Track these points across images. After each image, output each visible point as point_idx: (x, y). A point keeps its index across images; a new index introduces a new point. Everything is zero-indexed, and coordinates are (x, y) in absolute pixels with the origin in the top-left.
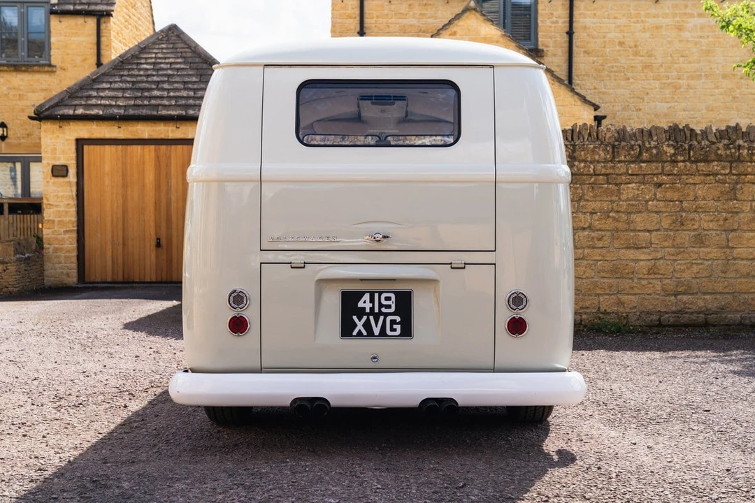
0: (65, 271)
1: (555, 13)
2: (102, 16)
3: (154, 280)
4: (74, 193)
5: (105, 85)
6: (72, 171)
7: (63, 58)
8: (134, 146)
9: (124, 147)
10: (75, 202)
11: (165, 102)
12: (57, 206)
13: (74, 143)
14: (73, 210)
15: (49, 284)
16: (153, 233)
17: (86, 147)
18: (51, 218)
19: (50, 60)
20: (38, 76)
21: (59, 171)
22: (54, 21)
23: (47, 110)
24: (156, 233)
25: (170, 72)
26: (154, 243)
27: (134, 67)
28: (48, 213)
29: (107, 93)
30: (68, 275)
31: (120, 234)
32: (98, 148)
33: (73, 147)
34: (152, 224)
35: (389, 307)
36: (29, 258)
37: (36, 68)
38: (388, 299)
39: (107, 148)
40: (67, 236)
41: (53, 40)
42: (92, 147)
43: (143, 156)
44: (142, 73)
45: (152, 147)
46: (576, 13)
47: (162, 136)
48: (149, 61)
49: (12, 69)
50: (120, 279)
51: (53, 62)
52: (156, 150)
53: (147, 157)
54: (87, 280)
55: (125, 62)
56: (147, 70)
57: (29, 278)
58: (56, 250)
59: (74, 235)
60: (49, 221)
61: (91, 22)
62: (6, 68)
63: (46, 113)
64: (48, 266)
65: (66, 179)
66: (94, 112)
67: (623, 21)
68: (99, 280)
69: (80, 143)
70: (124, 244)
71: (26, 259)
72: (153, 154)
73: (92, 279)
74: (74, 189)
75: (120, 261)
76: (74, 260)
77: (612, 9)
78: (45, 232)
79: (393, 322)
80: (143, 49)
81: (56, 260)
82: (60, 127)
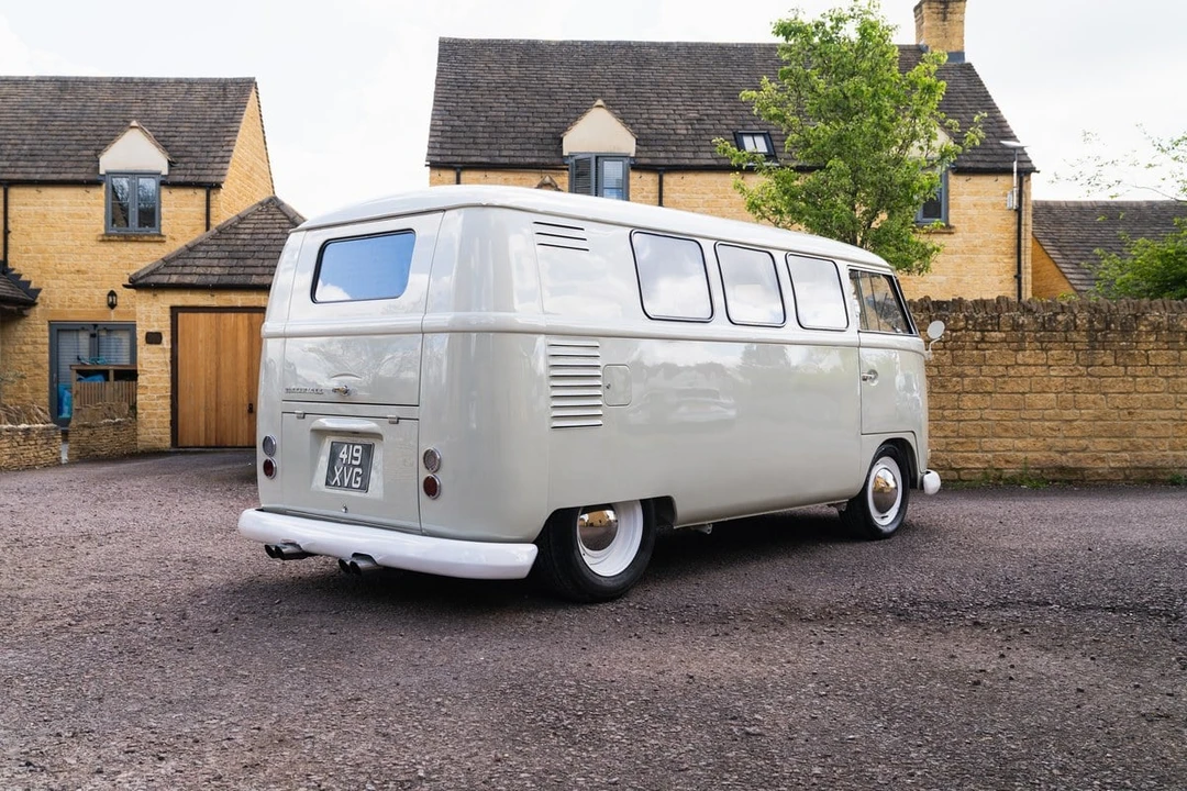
0: (158, 436)
1: (646, 188)
2: (212, 187)
3: (246, 444)
4: (168, 359)
5: (200, 255)
6: (166, 339)
7: (172, 228)
8: (228, 315)
9: (218, 314)
10: (169, 368)
11: (260, 270)
12: (150, 372)
13: (168, 310)
14: (167, 376)
15: (142, 448)
16: (245, 399)
17: (180, 315)
18: (145, 384)
19: (160, 231)
20: (147, 246)
21: (153, 338)
22: (165, 193)
23: (142, 278)
24: (249, 399)
25: (267, 242)
26: (246, 409)
27: (233, 236)
28: (142, 380)
29: (202, 262)
30: (160, 439)
31: (213, 399)
32: (192, 315)
33: (167, 316)
34: (245, 391)
35: (356, 459)
36: (119, 423)
37: (146, 238)
38: (357, 451)
39: (201, 315)
40: (160, 401)
41: (163, 210)
42: (186, 314)
43: (236, 323)
44: (239, 242)
45: (246, 315)
46: (665, 188)
47: (256, 304)
48: (247, 231)
49: (122, 238)
50: (213, 443)
51: (163, 231)
52: (249, 319)
53: (240, 324)
54: (180, 445)
55: (221, 230)
56: (244, 239)
57: (119, 442)
58: (149, 415)
59: (169, 401)
60: (142, 387)
61: (201, 194)
62: (116, 238)
63: (141, 281)
64: (141, 430)
65: (160, 346)
66: (188, 280)
67: (711, 196)
68: (191, 444)
69: (175, 311)
70: (217, 410)
71: (114, 424)
72: (246, 322)
73: (185, 444)
74: (168, 355)
75: (213, 426)
76: (168, 424)
77: (700, 185)
78: (139, 397)
79: (357, 473)
80: (241, 219)
81: (149, 425)
82: (155, 295)
